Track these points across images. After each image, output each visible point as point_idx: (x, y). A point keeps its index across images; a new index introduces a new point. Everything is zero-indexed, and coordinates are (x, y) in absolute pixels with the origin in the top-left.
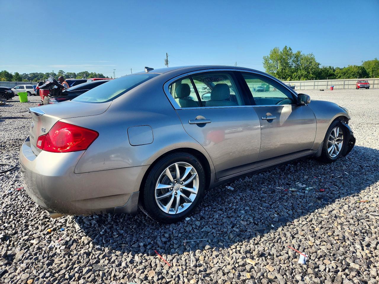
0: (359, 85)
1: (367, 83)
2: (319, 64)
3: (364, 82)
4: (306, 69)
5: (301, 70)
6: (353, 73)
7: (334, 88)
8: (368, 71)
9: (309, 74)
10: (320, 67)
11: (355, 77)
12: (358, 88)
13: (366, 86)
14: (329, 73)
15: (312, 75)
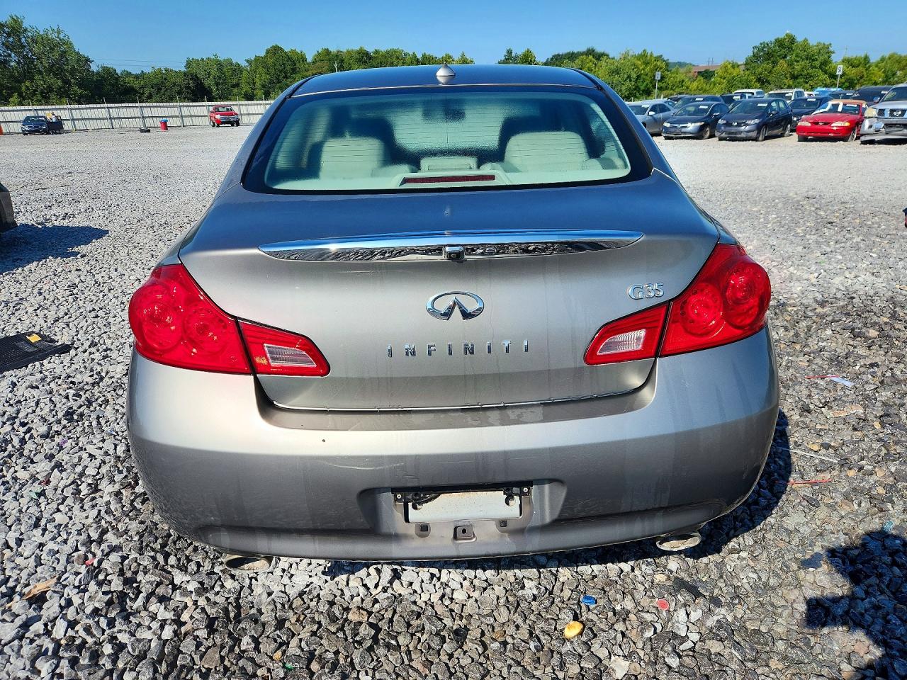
0: (218, 117)
1: (230, 113)
2: (87, 60)
3: (225, 109)
4: (55, 69)
5: (40, 73)
6: (177, 88)
7: (168, 124)
8: (206, 83)
9: (70, 85)
10: (94, 68)
11: (185, 98)
12: (217, 124)
13: (232, 120)
14: (122, 85)
15: (80, 88)
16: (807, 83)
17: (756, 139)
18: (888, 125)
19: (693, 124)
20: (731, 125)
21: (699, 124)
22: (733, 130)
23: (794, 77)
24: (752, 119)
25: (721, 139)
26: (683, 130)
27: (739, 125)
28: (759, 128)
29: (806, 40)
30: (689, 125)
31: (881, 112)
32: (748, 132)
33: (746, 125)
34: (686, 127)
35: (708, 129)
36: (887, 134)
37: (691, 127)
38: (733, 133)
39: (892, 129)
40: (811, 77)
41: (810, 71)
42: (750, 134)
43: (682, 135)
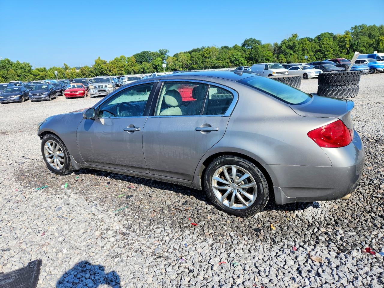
16: (25, 78)
17: (49, 100)
18: (99, 91)
19: (16, 96)
20: (36, 95)
21: (18, 96)
22: (38, 97)
23: (19, 76)
24: (45, 92)
25: (32, 101)
26: (11, 99)
27: (40, 95)
28: (49, 95)
29: (17, 61)
30: (13, 96)
31: (95, 87)
32: (45, 97)
33: (42, 94)
34: (12, 98)
35: (23, 98)
36: (100, 94)
37: (15, 97)
38: (38, 98)
39: (101, 92)
40: (26, 76)
41: (25, 73)
42: (46, 98)
43: (12, 101)
